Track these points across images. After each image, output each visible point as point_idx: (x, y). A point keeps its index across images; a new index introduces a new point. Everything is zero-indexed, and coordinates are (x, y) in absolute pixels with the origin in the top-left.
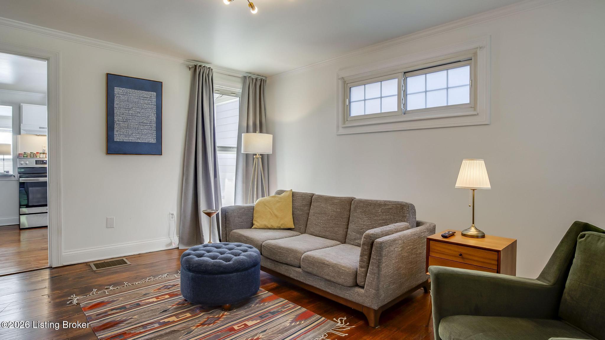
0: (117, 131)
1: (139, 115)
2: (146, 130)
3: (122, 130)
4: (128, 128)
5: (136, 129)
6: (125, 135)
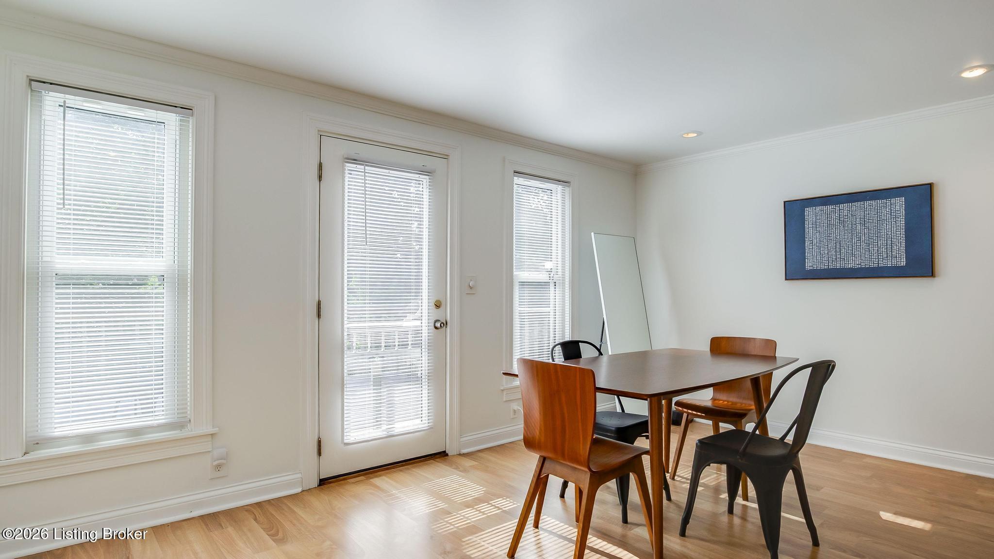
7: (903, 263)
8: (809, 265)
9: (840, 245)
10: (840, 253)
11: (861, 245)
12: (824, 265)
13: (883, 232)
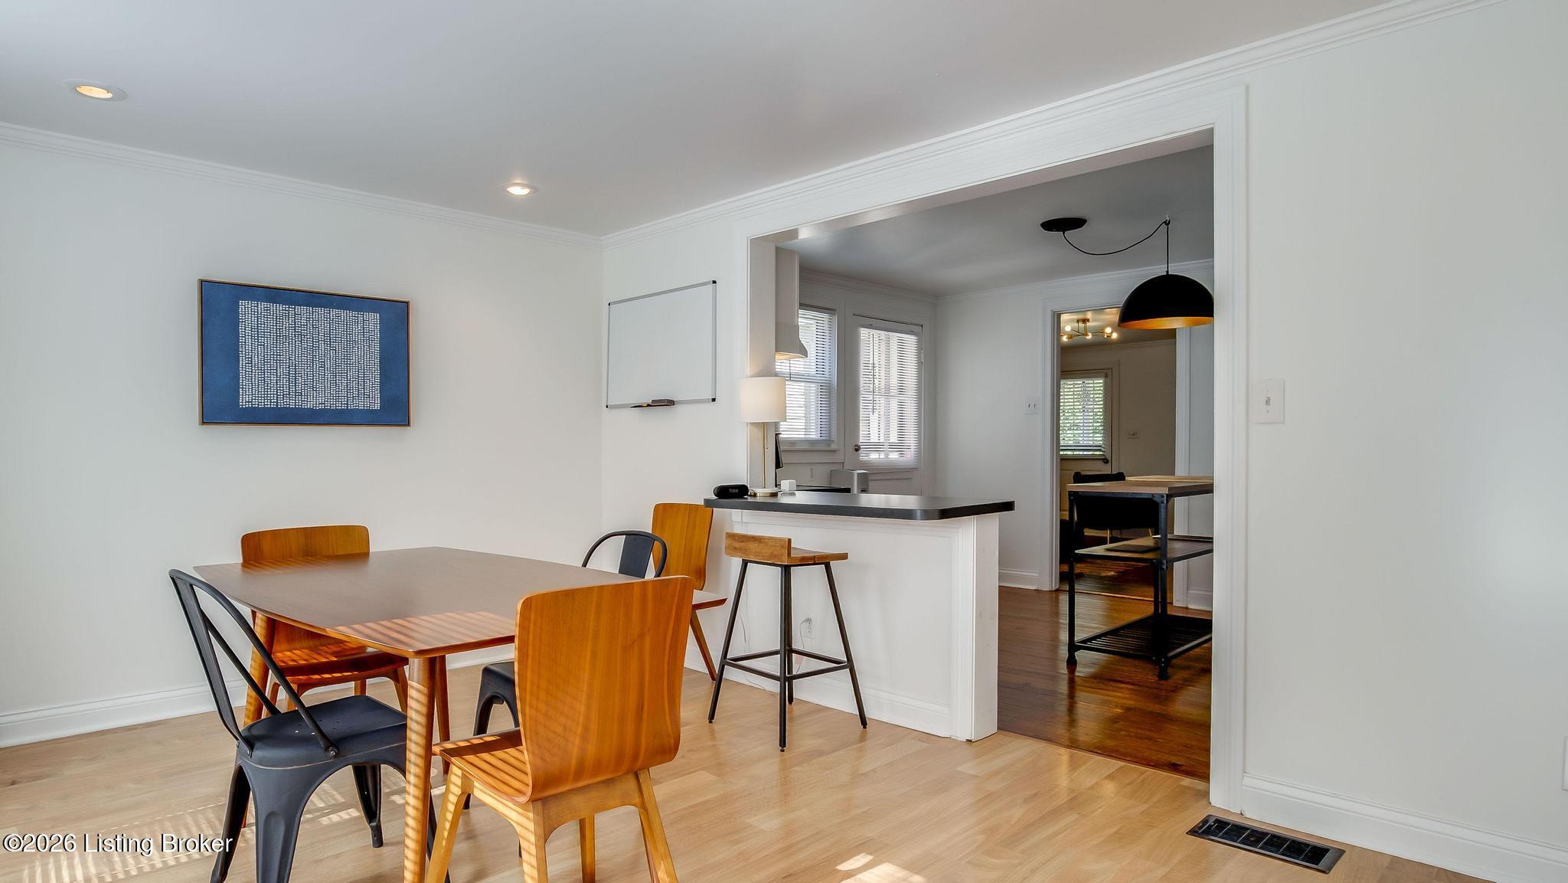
0: (267, 310)
1: (317, 365)
2: (277, 383)
3: (272, 322)
4: (277, 336)
5: (277, 355)
6: (258, 326)
7: (377, 407)
8: (245, 400)
9: (295, 372)
10: (296, 383)
11: (324, 375)
12: (271, 402)
13: (354, 359)
